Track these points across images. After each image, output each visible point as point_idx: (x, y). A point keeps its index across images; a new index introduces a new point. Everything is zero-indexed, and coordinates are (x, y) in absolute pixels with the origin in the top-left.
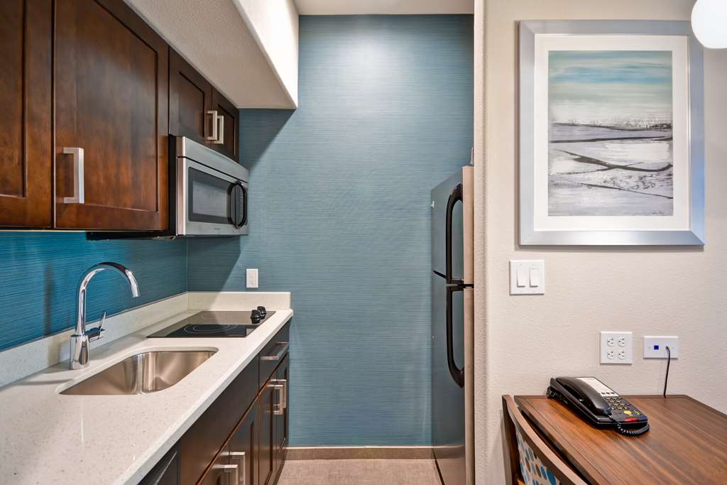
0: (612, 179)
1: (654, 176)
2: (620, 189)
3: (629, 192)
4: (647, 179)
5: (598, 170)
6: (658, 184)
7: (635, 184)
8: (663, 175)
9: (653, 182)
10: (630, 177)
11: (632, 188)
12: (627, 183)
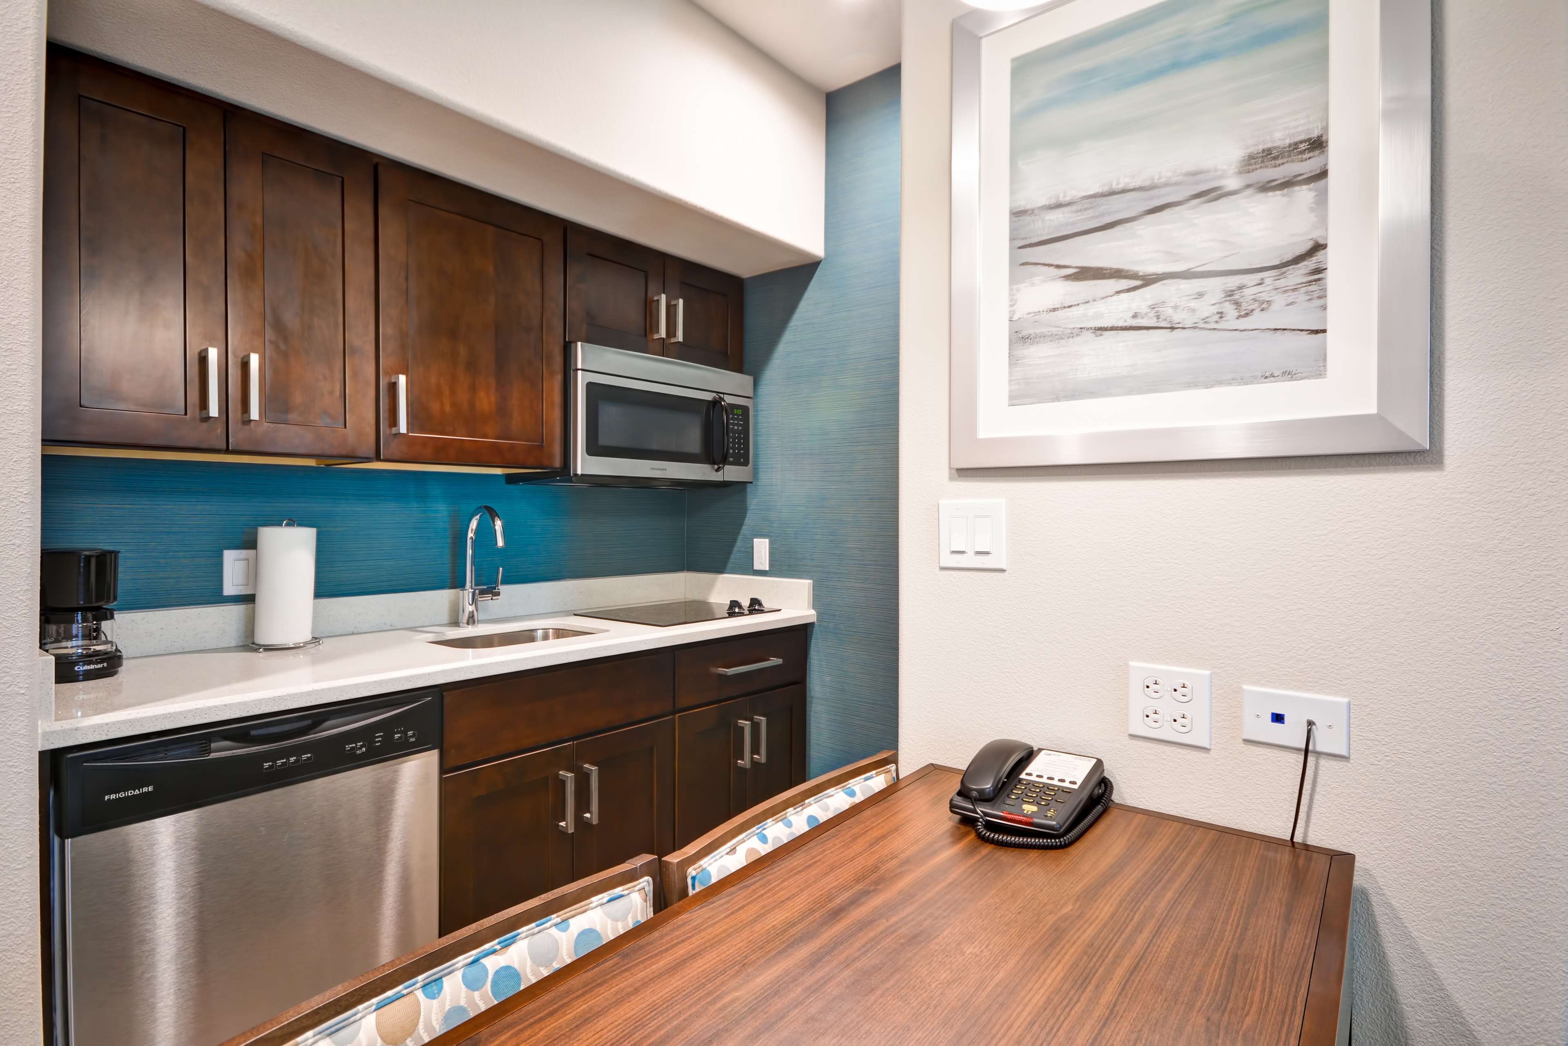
0: (1152, 307)
1: (1268, 281)
2: (1172, 328)
3: (1197, 333)
4: (1247, 292)
5: (1118, 292)
6: (1279, 301)
7: (1214, 309)
8: (1297, 275)
9: (1265, 297)
10: (1200, 295)
11: (1205, 320)
12: (1193, 311)
